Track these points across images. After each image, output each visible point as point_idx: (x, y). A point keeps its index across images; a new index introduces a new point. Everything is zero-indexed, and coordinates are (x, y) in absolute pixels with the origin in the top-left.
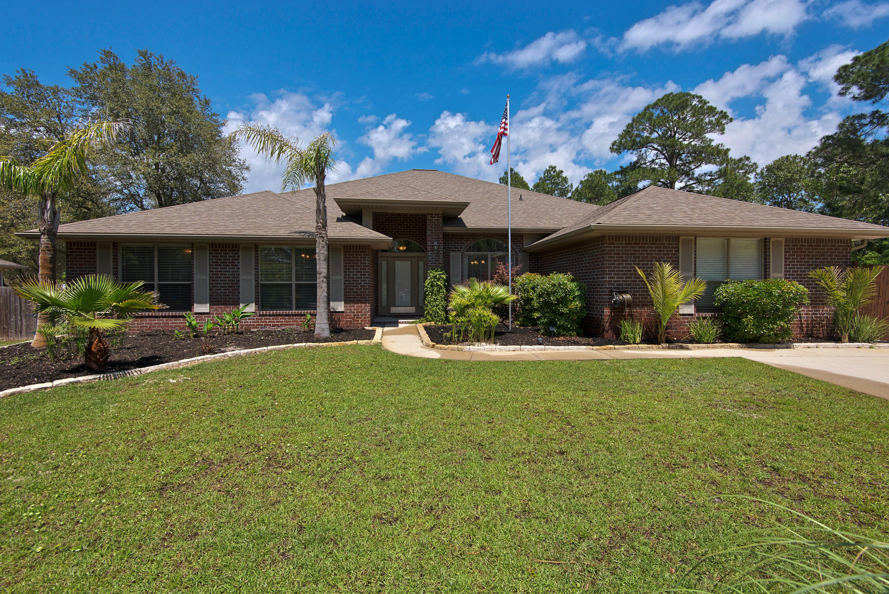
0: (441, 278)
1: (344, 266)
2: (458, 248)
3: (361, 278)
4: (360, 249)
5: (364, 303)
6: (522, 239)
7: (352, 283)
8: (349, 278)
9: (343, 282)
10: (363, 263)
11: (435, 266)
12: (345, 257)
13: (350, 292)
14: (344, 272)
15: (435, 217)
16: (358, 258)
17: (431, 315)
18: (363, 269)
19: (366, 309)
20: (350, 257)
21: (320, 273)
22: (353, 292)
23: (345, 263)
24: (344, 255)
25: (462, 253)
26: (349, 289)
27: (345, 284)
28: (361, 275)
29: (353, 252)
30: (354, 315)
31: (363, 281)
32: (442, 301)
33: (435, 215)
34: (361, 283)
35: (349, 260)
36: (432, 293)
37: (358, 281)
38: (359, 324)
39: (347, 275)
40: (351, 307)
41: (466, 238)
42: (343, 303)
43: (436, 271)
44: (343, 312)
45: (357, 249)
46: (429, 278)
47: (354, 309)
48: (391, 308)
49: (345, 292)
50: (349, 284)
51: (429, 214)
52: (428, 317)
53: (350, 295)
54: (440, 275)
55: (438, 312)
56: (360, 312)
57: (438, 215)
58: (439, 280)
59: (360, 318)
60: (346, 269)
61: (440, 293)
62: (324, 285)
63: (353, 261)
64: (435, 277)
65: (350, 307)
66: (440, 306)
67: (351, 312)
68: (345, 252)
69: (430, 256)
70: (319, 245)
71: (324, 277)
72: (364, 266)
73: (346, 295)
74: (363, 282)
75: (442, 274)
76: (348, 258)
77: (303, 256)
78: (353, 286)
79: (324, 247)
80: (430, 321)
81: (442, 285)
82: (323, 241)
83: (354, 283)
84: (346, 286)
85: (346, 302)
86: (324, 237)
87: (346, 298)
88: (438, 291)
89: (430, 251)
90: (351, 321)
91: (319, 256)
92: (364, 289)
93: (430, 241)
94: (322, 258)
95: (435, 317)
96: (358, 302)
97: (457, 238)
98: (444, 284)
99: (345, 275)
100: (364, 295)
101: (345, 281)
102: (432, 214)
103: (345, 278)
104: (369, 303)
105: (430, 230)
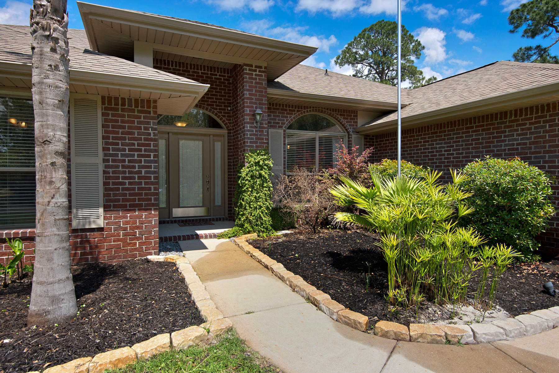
0: (265, 165)
1: (104, 138)
2: (279, 123)
3: (140, 161)
4: (137, 106)
5: (146, 210)
6: (357, 116)
7: (120, 172)
8: (113, 161)
9: (101, 168)
10: (144, 134)
11: (257, 147)
12: (106, 120)
13: (118, 189)
14: (104, 149)
15: (255, 71)
16: (133, 122)
17: (250, 222)
18: (143, 145)
19: (150, 222)
20: (117, 121)
21: (46, 142)
22: (123, 189)
23: (106, 132)
24: (103, 114)
25: (284, 131)
26: (114, 184)
27: (105, 172)
28: (139, 156)
29: (123, 110)
30: (125, 235)
31: (144, 167)
32: (266, 200)
33: (256, 67)
34: (140, 172)
35: (113, 127)
36: (253, 187)
37: (134, 167)
38: (136, 249)
39: (111, 155)
40: (120, 218)
41: (290, 110)
42: (101, 210)
43: (258, 154)
44: (101, 229)
45: (130, 105)
46: (247, 165)
47: (127, 223)
48: (174, 209)
49: (106, 189)
50: (114, 172)
51: (247, 65)
52: (246, 225)
53: (115, 195)
54: (264, 160)
55: (260, 217)
56: (137, 228)
57: (261, 67)
58: (262, 168)
59: (138, 239)
60: (107, 143)
61: (263, 187)
62: (59, 175)
63: (124, 127)
64: (257, 164)
65: (116, 218)
66: (264, 208)
67: (119, 228)
68: (106, 109)
69: (249, 131)
70: (41, 61)
71: (57, 153)
72: (146, 139)
73: (109, 195)
74: (143, 170)
75: (268, 159)
76: (111, 121)
77: (13, 121)
78: (124, 178)
79: (56, 67)
80: (249, 232)
81: (266, 176)
82: (53, 50)
83: (124, 172)
84: (107, 178)
85: (107, 208)
86: (56, 40)
87: (107, 201)
88: (262, 186)
89: (248, 123)
90: (118, 247)
91: (40, 93)
92: (146, 183)
93: (248, 107)
94: (51, 98)
95: (257, 225)
96: (133, 207)
97: (278, 109)
98: (270, 175)
99: (105, 155)
100: (146, 194)
101: (106, 167)
102: (251, 66)
103: (104, 161)
104: (155, 210)
105: (248, 90)
